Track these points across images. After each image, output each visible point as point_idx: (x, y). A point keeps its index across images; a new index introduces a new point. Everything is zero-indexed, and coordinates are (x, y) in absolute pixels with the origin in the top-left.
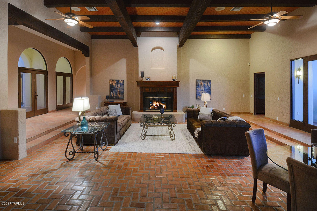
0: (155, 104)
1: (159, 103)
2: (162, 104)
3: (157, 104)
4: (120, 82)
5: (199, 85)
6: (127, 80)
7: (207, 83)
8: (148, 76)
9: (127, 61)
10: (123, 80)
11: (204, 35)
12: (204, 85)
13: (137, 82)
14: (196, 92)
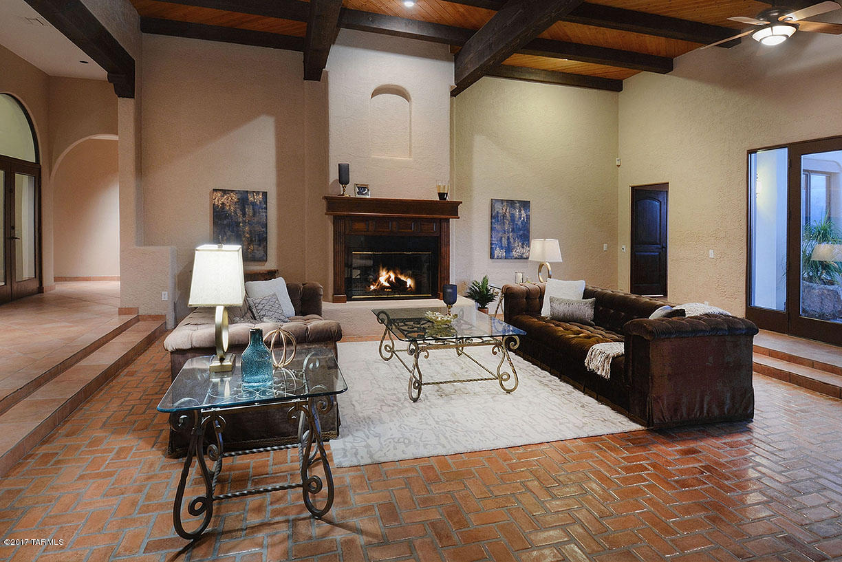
0: (384, 277)
1: (394, 273)
2: (403, 278)
3: (390, 277)
4: (251, 199)
5: (498, 217)
6: (279, 195)
7: (520, 211)
8: (362, 181)
9: (276, 128)
10: (265, 194)
11: (513, 66)
12: (513, 216)
13: (326, 198)
14: (491, 237)
